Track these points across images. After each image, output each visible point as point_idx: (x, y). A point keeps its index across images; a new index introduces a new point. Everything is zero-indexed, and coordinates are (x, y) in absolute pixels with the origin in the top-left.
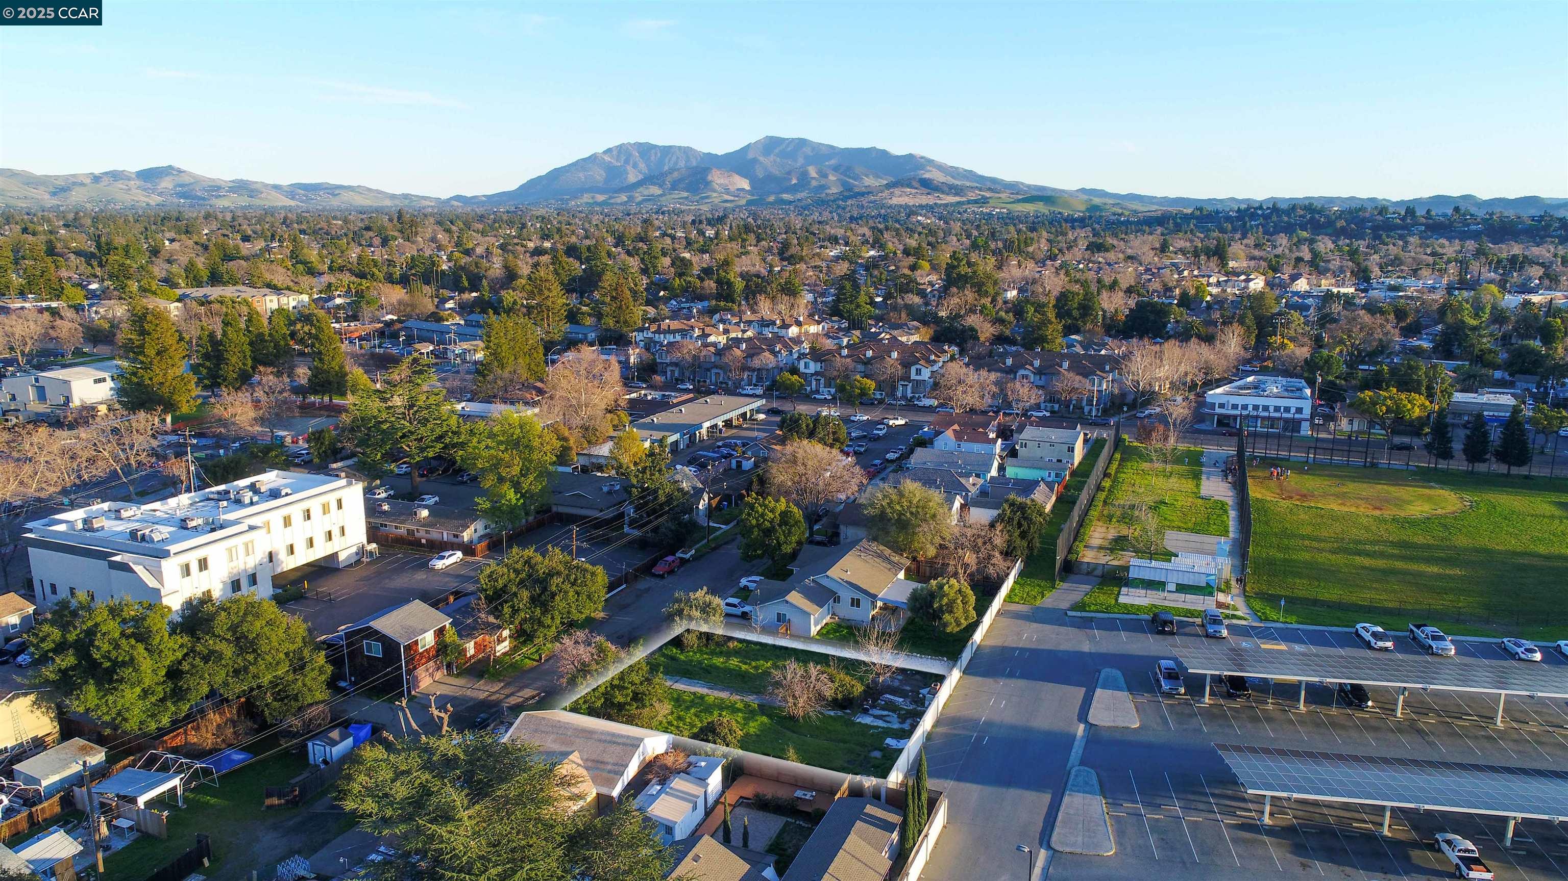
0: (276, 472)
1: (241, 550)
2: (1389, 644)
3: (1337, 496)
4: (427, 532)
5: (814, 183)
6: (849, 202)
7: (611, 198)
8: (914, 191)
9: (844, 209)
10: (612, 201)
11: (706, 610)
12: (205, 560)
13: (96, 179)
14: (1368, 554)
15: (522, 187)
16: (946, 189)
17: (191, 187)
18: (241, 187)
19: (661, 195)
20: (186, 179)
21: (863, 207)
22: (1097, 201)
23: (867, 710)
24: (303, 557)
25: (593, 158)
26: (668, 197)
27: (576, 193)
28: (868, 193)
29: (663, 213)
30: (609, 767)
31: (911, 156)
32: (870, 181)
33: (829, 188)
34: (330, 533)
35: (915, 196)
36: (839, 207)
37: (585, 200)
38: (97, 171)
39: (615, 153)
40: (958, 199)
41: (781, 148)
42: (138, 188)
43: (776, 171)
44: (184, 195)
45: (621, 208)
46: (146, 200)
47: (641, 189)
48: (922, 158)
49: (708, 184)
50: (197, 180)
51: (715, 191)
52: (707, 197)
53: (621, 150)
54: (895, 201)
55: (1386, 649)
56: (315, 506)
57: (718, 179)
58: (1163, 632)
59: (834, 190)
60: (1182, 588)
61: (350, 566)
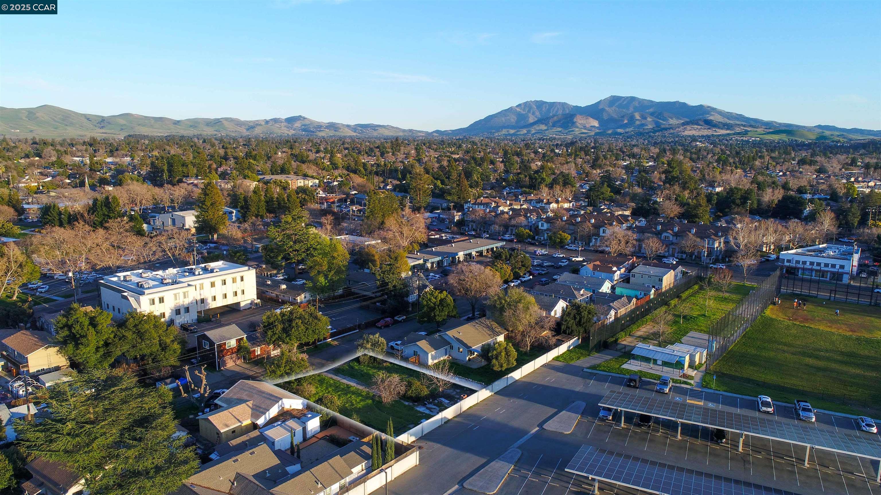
0: (222, 262)
1: (182, 296)
2: (770, 410)
3: (830, 321)
4: (284, 296)
5: (638, 123)
6: (657, 134)
7: (517, 132)
8: (699, 127)
9: (653, 137)
10: (518, 133)
11: (375, 345)
12: (163, 298)
13: (267, 122)
14: (817, 358)
15: (471, 126)
16: (721, 126)
17: (308, 126)
18: (332, 126)
19: (546, 130)
20: (307, 122)
21: (665, 136)
22: (827, 133)
23: (426, 404)
24: (220, 303)
25: (510, 110)
26: (550, 131)
27: (500, 128)
28: (669, 129)
29: (543, 140)
30: (261, 410)
31: (701, 106)
32: (673, 121)
33: (647, 125)
34: (236, 292)
35: (699, 130)
36: (650, 136)
37: (504, 133)
38: (268, 118)
39: (523, 106)
40: (728, 132)
41: (620, 102)
42: (285, 126)
43: (615, 116)
44: (304, 130)
45: (522, 137)
46: (287, 132)
47: (535, 126)
48: (709, 107)
49: (574, 123)
50: (312, 122)
51: (577, 127)
52: (573, 131)
53: (527, 105)
54: (687, 133)
55: (768, 413)
56: (229, 279)
57: (580, 120)
58: (629, 386)
59: (650, 127)
60: (665, 364)
61: (246, 310)
